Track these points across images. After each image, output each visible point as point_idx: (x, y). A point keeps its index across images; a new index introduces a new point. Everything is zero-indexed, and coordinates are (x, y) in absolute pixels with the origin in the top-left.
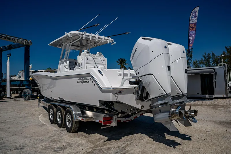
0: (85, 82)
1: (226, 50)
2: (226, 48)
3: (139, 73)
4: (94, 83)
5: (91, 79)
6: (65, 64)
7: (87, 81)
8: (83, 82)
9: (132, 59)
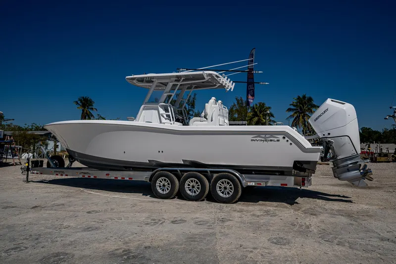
0: (271, 140)
1: (236, 101)
2: (237, 99)
3: (329, 134)
4: (290, 141)
5: (284, 138)
6: (162, 111)
7: (276, 139)
8: (266, 141)
9: (317, 119)
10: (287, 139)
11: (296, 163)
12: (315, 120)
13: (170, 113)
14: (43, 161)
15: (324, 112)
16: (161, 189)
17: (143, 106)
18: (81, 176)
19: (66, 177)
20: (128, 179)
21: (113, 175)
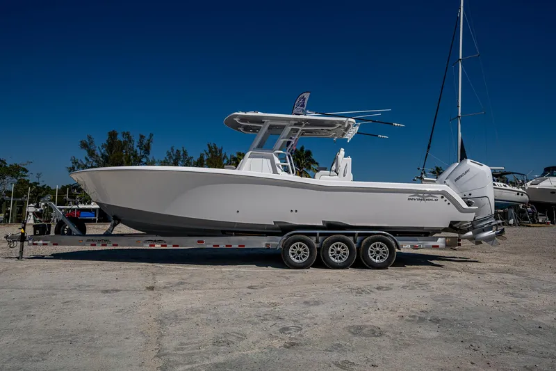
0: (428, 200)
3: (470, 194)
4: (448, 201)
5: (442, 197)
6: (277, 161)
7: (434, 199)
8: (424, 200)
9: (458, 179)
10: (445, 198)
11: (452, 223)
12: (456, 180)
13: (289, 164)
14: (50, 225)
15: (466, 172)
16: (294, 257)
17: (250, 153)
18: (147, 247)
19: (104, 248)
20: (237, 246)
21: (209, 243)
